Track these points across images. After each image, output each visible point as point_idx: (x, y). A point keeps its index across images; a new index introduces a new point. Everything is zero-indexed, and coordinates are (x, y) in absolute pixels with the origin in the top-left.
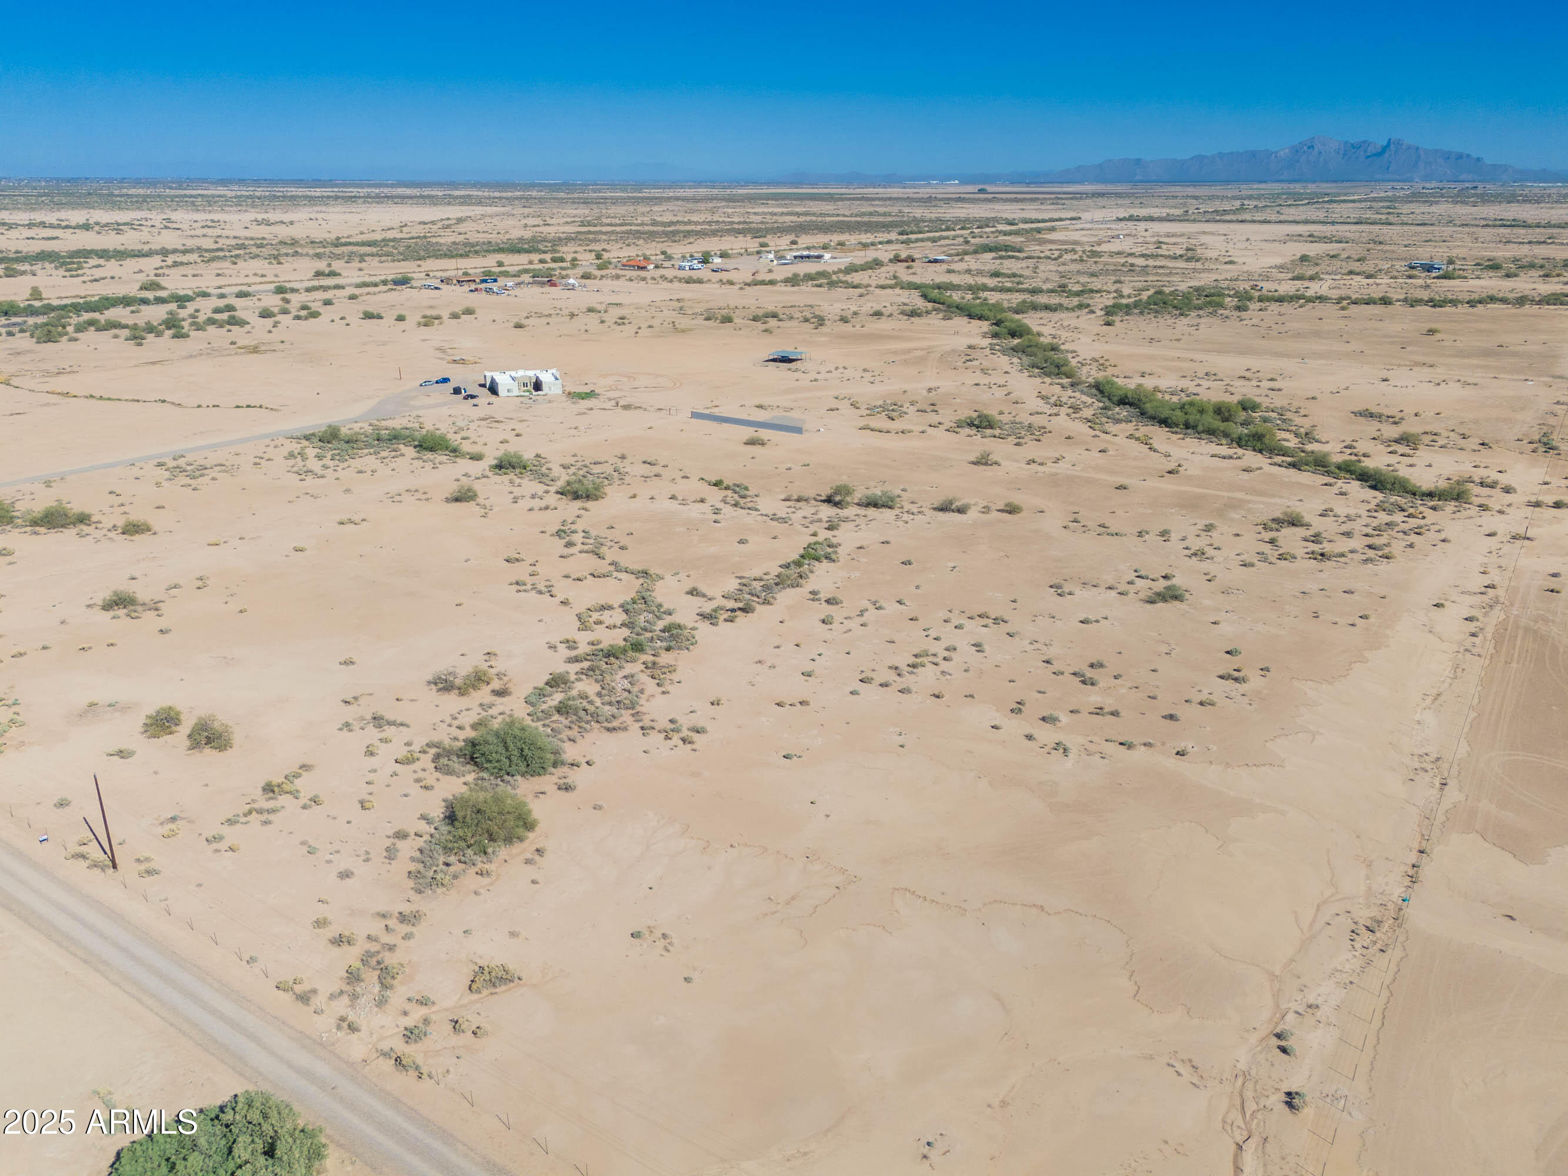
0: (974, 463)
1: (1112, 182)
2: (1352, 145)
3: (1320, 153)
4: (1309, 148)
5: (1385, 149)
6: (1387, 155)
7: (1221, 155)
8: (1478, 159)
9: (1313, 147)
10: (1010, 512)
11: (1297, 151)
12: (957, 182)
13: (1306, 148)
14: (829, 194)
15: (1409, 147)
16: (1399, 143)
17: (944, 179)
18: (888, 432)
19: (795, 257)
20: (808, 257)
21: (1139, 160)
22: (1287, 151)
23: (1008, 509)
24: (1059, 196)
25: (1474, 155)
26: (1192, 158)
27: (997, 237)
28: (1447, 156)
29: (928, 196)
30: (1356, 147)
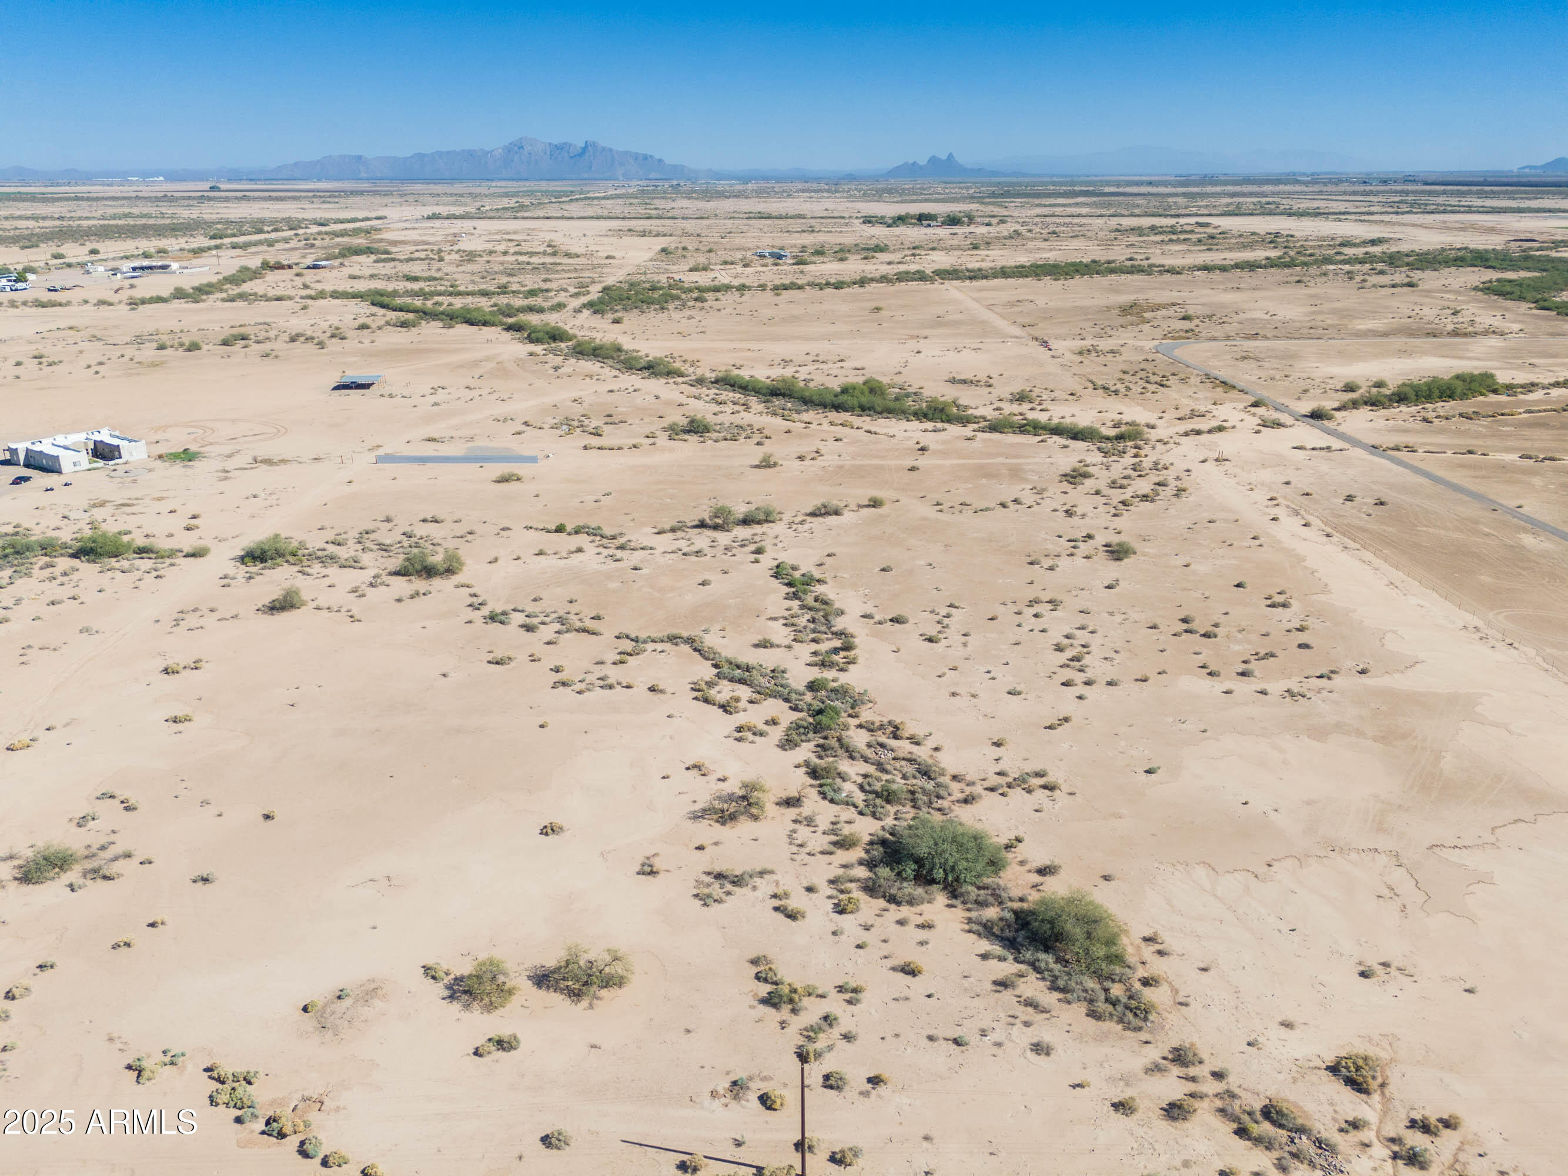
0: (757, 467)
1: (337, 179)
2: (556, 146)
3: (530, 154)
4: (519, 148)
5: (584, 150)
6: (587, 155)
7: (440, 154)
8: (660, 160)
9: (522, 147)
10: (874, 506)
11: (509, 151)
12: (161, 178)
13: (516, 148)
14: (19, 193)
15: (604, 149)
16: (594, 145)
17: (145, 175)
18: (619, 449)
19: (134, 269)
20: (150, 268)
21: (360, 157)
22: (500, 151)
23: (872, 503)
24: (318, 194)
25: (657, 157)
26: (413, 157)
27: (333, 239)
28: (636, 157)
29: (162, 194)
30: (560, 147)
